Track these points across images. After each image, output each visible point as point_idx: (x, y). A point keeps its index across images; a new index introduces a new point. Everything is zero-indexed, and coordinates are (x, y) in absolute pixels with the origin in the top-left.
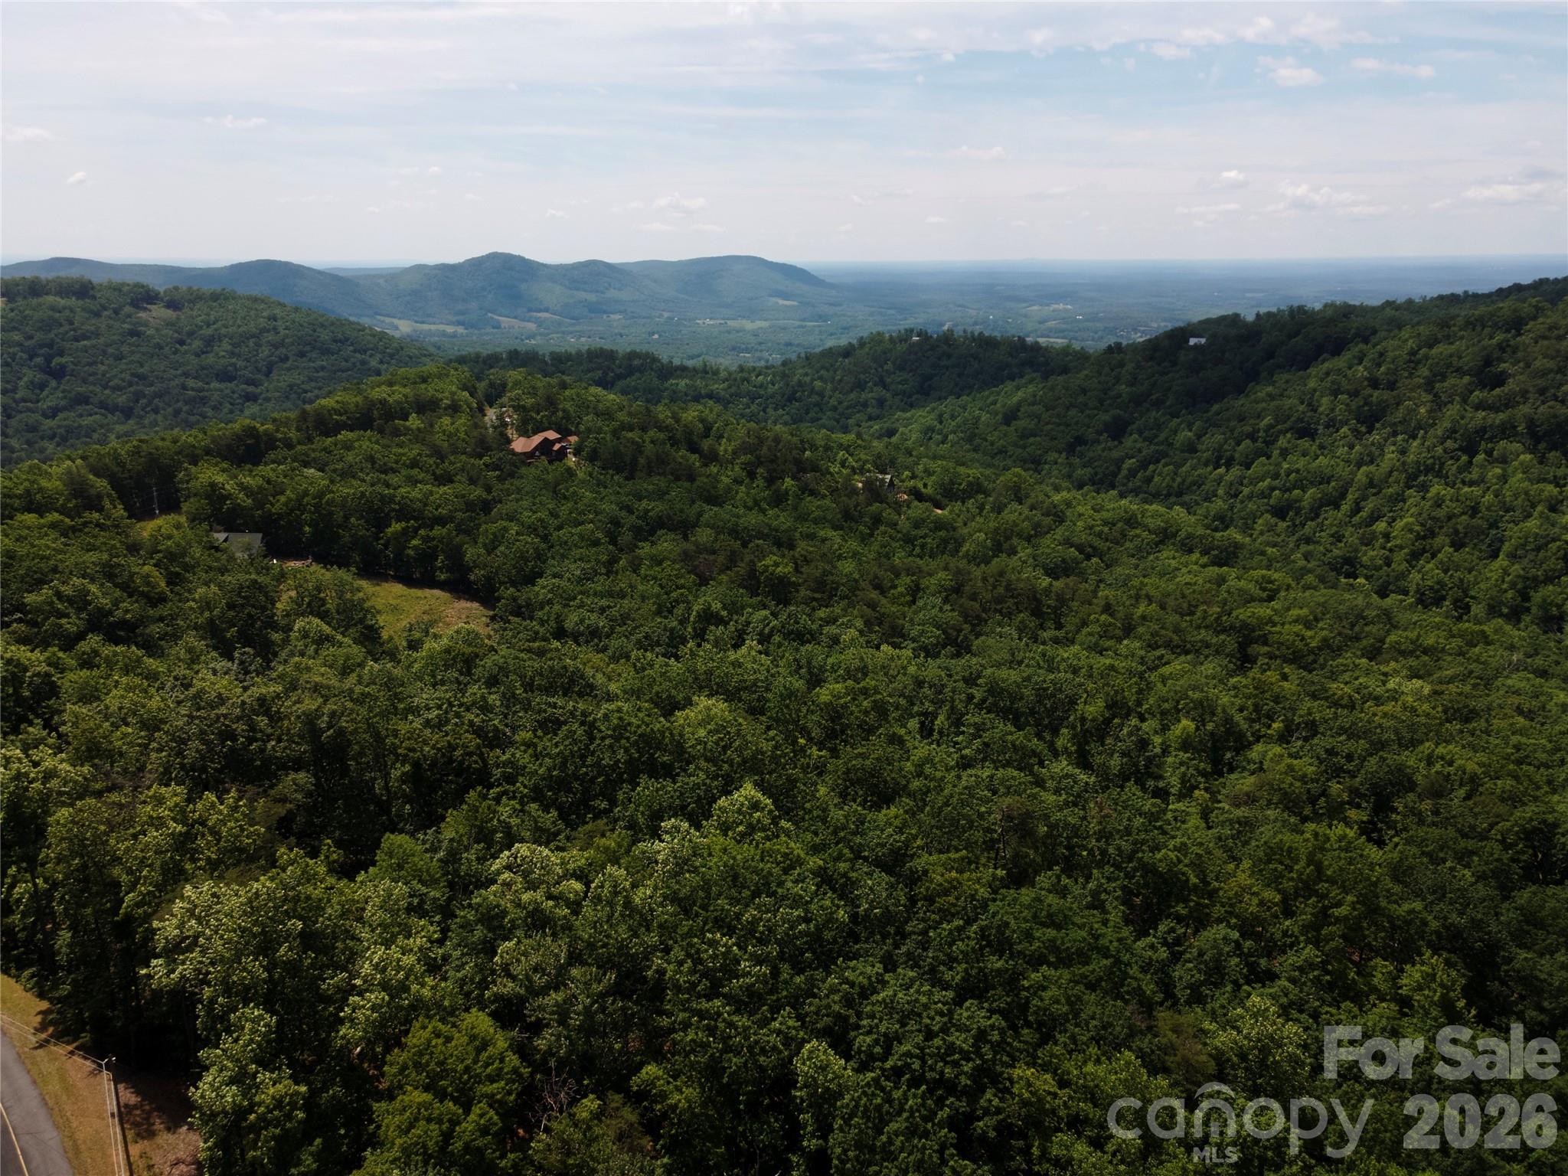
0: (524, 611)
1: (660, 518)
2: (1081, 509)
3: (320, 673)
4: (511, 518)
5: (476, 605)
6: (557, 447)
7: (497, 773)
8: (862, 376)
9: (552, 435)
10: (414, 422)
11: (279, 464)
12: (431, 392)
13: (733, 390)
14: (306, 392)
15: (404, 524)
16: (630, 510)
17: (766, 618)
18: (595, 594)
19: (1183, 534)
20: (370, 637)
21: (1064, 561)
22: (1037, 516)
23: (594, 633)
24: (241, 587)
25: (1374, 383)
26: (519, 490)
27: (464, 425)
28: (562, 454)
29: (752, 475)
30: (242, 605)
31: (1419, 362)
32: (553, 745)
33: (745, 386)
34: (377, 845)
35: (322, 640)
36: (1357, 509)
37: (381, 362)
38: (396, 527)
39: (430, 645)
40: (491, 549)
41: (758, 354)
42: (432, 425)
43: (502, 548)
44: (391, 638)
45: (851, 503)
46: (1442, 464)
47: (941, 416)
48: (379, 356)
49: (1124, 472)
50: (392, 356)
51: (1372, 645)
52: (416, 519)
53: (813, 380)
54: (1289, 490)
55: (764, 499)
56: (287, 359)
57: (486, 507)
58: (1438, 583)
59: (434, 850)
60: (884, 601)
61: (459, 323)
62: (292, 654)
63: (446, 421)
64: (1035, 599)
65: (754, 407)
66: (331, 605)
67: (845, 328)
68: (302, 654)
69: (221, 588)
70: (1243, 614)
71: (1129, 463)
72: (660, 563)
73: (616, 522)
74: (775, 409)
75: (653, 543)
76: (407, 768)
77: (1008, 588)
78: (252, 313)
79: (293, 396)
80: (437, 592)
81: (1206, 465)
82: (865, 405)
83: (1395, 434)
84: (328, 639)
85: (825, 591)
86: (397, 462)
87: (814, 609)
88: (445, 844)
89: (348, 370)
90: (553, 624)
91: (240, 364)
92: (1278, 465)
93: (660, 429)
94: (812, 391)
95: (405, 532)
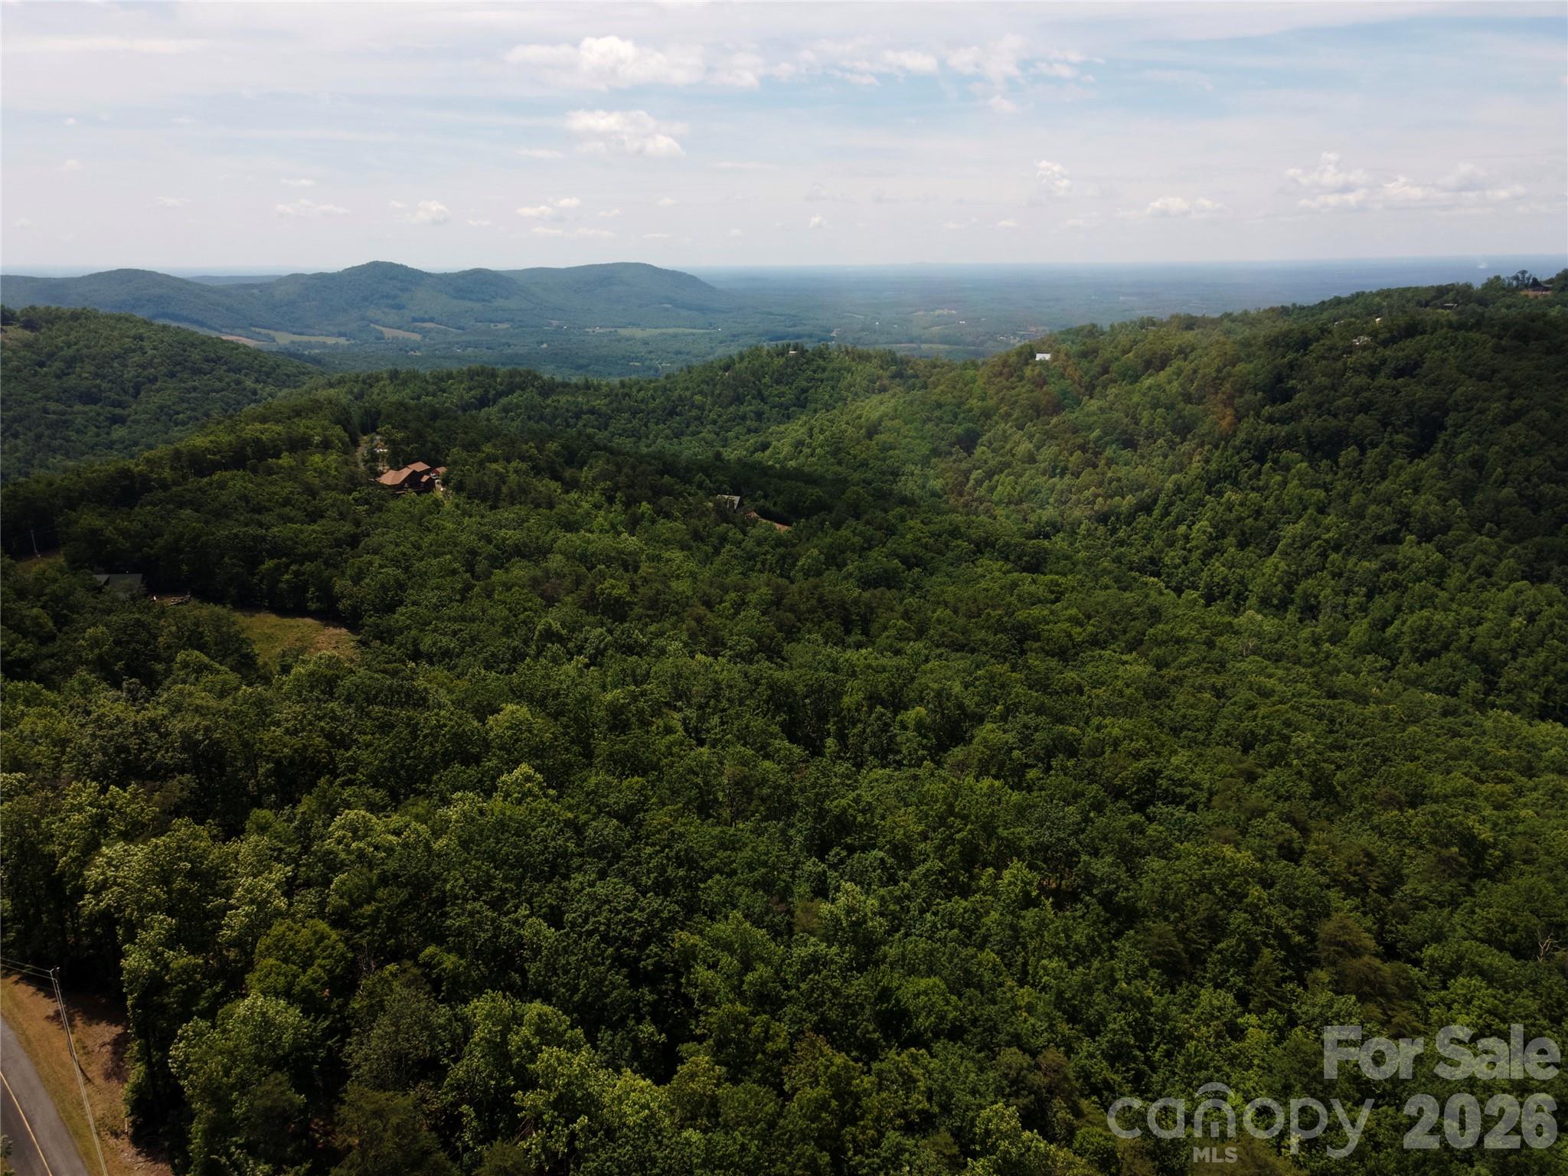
0: (385, 636)
1: (517, 545)
2: (911, 523)
3: (202, 697)
4: (375, 552)
5: (344, 630)
6: (425, 478)
7: (342, 766)
8: (741, 390)
9: (420, 467)
10: (286, 460)
11: (155, 505)
12: (302, 430)
13: (615, 405)
14: (178, 413)
15: (276, 561)
16: (489, 541)
17: (602, 634)
18: (449, 619)
19: (1001, 542)
20: (247, 666)
21: (886, 571)
22: (870, 531)
23: (446, 653)
24: (126, 626)
25: (1188, 398)
26: (386, 525)
27: (336, 461)
28: (430, 485)
29: (611, 500)
30: (128, 642)
31: (1223, 379)
32: (387, 743)
33: (626, 402)
34: (247, 816)
35: (201, 669)
36: (1166, 513)
37: (257, 381)
38: (269, 564)
39: (298, 670)
40: (357, 579)
41: (647, 363)
42: (303, 463)
43: (367, 580)
44: (266, 664)
45: (700, 524)
46: (1237, 472)
47: (811, 429)
48: (254, 376)
49: (972, 482)
50: (268, 375)
51: (1134, 638)
52: (287, 555)
53: (694, 394)
54: (1112, 497)
55: (621, 522)
56: (156, 379)
57: (354, 541)
58: (1223, 579)
59: (290, 820)
60: (709, 615)
61: (341, 335)
62: (175, 682)
63: (317, 458)
64: (845, 609)
65: (635, 422)
66: (209, 637)
67: (734, 336)
68: (184, 682)
69: (106, 625)
70: (1021, 615)
71: (976, 474)
72: (509, 589)
73: (473, 553)
74: (657, 424)
75: (507, 570)
76: (271, 765)
77: (820, 600)
78: (116, 333)
79: (163, 418)
80: (309, 621)
81: (1044, 474)
82: (744, 418)
83: (1202, 445)
84: (207, 667)
85: (659, 608)
86: (269, 500)
87: (646, 625)
88: (298, 817)
89: (223, 390)
90: (410, 646)
91: (105, 385)
92: (1103, 474)
93: (523, 459)
94: (693, 406)
95: (277, 567)
